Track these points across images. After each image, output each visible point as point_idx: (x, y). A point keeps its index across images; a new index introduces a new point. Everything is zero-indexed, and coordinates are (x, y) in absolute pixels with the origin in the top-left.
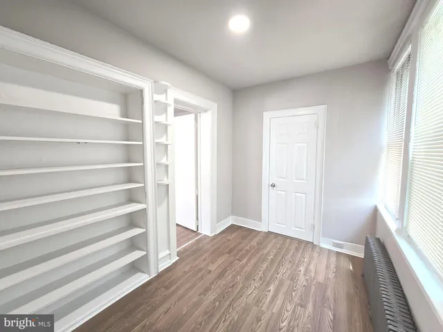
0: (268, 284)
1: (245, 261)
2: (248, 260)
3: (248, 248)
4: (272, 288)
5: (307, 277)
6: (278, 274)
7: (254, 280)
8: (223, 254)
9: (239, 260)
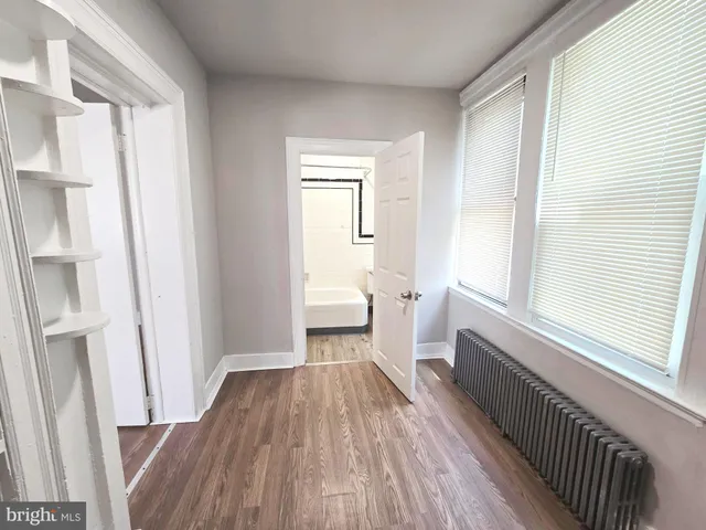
0: (378, 465)
1: (308, 441)
2: (313, 435)
3: (293, 411)
4: (387, 468)
5: (411, 418)
6: (375, 435)
7: (352, 471)
8: (256, 450)
9: (297, 446)
